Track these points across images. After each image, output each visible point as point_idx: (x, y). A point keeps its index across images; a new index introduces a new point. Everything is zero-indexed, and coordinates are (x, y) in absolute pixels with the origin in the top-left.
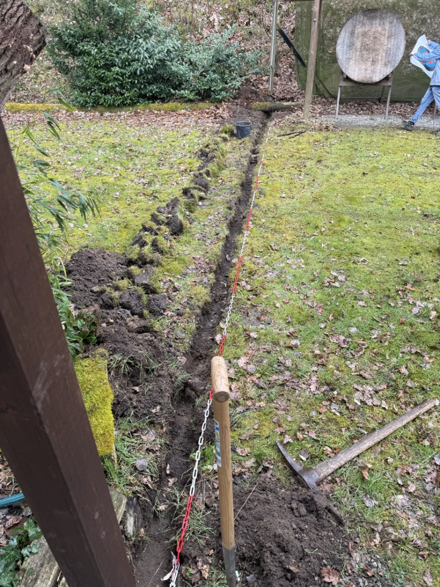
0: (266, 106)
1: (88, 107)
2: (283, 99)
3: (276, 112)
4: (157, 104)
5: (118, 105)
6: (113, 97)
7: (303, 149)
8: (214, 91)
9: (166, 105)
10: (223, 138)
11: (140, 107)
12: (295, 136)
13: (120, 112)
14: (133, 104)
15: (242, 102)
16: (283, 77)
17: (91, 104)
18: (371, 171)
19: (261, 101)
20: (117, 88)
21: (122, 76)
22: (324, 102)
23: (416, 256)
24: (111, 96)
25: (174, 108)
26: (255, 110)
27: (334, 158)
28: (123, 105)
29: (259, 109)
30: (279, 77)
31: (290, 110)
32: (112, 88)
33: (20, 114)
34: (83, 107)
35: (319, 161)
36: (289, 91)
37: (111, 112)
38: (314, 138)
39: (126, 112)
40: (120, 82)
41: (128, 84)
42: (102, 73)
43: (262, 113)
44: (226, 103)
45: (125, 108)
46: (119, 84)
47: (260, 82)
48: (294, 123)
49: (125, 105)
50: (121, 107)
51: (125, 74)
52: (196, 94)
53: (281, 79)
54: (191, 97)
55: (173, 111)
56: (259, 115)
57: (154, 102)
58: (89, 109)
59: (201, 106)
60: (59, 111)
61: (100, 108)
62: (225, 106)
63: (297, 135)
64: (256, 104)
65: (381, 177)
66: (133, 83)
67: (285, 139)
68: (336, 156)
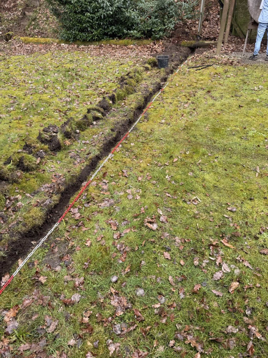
0: (192, 43)
1: (70, 41)
2: (208, 39)
3: (199, 48)
4: (115, 40)
5: (89, 40)
6: (86, 34)
7: (202, 80)
8: (154, 32)
9: (121, 41)
10: (146, 67)
11: (103, 42)
12: (202, 68)
13: (91, 45)
14: (99, 40)
15: (174, 40)
16: (212, 22)
17: (72, 39)
18: (247, 104)
19: (189, 39)
20: (89, 28)
21: (92, 20)
22: (239, 42)
23: (249, 202)
24: (85, 34)
25: (126, 43)
26: (183, 46)
27: (222, 90)
28: (92, 41)
29: (186, 46)
30: (209, 22)
31: (209, 47)
32: (86, 28)
33: (30, 45)
34: (67, 41)
35: (209, 92)
36: (213, 33)
37: (85, 45)
38: (216, 71)
39: (94, 45)
40: (91, 24)
41: (96, 25)
42: (79, 17)
43: (188, 49)
44: (163, 41)
45: (94, 43)
46: (90, 25)
47: (194, 25)
48: (208, 58)
49: (94, 40)
50: (91, 42)
51: (94, 18)
52: (142, 34)
53: (210, 23)
54: (138, 35)
55: (125, 45)
56: (184, 50)
57: (113, 39)
58: (71, 42)
59: (145, 42)
60: (52, 44)
61: (78, 42)
62: (161, 43)
63: (204, 68)
64: (185, 42)
65: (254, 110)
66: (99, 25)
67: (192, 71)
68: (225, 88)
